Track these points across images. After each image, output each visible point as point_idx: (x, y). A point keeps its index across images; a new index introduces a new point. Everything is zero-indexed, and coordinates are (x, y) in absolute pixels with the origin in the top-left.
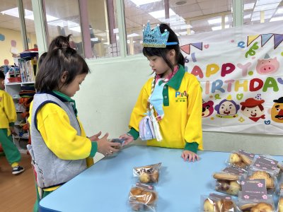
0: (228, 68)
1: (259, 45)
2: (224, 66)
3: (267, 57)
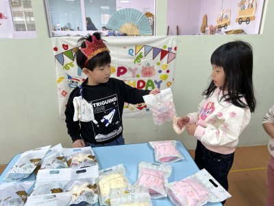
0: (122, 71)
1: (143, 55)
2: (119, 69)
3: (148, 64)
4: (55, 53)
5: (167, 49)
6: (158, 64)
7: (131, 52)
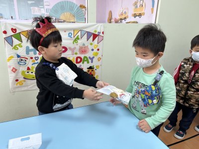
0: (64, 50)
1: (80, 37)
3: (84, 45)
4: (4, 36)
5: (97, 33)
6: (91, 44)
7: (70, 35)
